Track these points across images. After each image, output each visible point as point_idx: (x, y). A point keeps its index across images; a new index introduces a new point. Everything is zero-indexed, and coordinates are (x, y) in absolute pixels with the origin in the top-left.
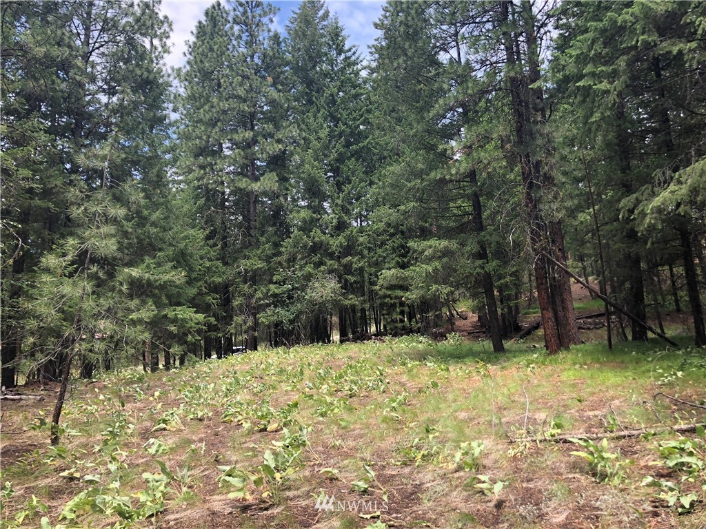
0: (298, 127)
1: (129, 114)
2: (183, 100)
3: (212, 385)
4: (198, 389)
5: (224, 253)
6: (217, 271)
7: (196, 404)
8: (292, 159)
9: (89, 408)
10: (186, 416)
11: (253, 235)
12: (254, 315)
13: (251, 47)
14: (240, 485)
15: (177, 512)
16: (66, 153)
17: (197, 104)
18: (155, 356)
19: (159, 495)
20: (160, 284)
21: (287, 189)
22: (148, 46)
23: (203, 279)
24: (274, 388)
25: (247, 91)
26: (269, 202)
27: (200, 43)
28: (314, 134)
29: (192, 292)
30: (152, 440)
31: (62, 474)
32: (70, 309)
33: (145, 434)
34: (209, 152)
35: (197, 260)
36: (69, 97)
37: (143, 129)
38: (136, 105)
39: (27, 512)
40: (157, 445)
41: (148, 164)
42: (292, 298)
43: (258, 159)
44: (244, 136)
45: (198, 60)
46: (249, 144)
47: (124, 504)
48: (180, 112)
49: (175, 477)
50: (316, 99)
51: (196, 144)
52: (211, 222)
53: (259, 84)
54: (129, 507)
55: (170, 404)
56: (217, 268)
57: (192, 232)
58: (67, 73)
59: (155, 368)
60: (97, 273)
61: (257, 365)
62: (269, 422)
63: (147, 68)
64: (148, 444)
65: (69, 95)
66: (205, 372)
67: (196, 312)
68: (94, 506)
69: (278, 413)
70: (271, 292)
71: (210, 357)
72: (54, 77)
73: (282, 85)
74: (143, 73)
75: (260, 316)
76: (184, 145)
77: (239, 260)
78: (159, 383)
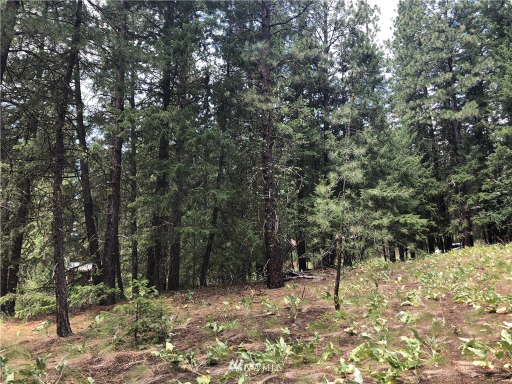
0: (493, 58)
1: (357, 82)
2: (393, 63)
3: (441, 273)
4: (430, 276)
5: (437, 171)
6: (433, 185)
7: (431, 287)
8: (489, 87)
9: (355, 286)
10: (424, 296)
11: (460, 154)
12: (468, 218)
13: (443, 6)
14: (483, 356)
15: (432, 369)
16: (321, 117)
17: (404, 62)
18: (392, 250)
19: (417, 354)
20: (391, 199)
21: (488, 112)
22: (365, 30)
23: (423, 192)
24: (496, 278)
25: (444, 42)
26: (471, 126)
27: (402, 16)
28: (509, 61)
29: (416, 203)
30: (402, 313)
31: (345, 330)
32: (334, 220)
33: (396, 308)
34: (416, 96)
35: (416, 179)
36: (319, 81)
37: (368, 90)
38: (361, 74)
39: (329, 353)
40: (406, 317)
41: (373, 114)
42: (502, 202)
43: (458, 93)
44: (445, 78)
45: (402, 30)
46: (449, 84)
47: (393, 357)
48: (392, 71)
49: (426, 343)
50: (508, 31)
51: (407, 93)
52: (424, 148)
53: (454, 33)
54: (396, 360)
55: (410, 286)
56: (432, 183)
57: (411, 158)
58: (316, 65)
59: (393, 259)
60: (350, 194)
61: (477, 258)
62: (497, 306)
63: (367, 47)
64: (400, 315)
65: (319, 79)
66: (434, 263)
67: (420, 218)
68: (371, 355)
69: (505, 299)
70: (481, 199)
71: (434, 252)
72: (309, 70)
73: (474, 28)
74: (364, 51)
75: (473, 219)
76: (398, 96)
77: (450, 175)
78: (398, 271)
